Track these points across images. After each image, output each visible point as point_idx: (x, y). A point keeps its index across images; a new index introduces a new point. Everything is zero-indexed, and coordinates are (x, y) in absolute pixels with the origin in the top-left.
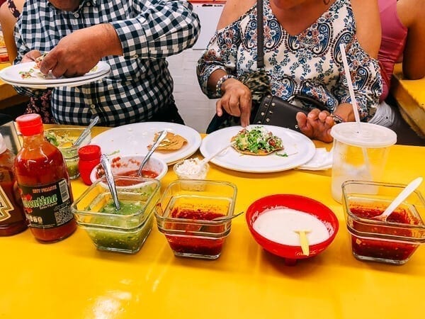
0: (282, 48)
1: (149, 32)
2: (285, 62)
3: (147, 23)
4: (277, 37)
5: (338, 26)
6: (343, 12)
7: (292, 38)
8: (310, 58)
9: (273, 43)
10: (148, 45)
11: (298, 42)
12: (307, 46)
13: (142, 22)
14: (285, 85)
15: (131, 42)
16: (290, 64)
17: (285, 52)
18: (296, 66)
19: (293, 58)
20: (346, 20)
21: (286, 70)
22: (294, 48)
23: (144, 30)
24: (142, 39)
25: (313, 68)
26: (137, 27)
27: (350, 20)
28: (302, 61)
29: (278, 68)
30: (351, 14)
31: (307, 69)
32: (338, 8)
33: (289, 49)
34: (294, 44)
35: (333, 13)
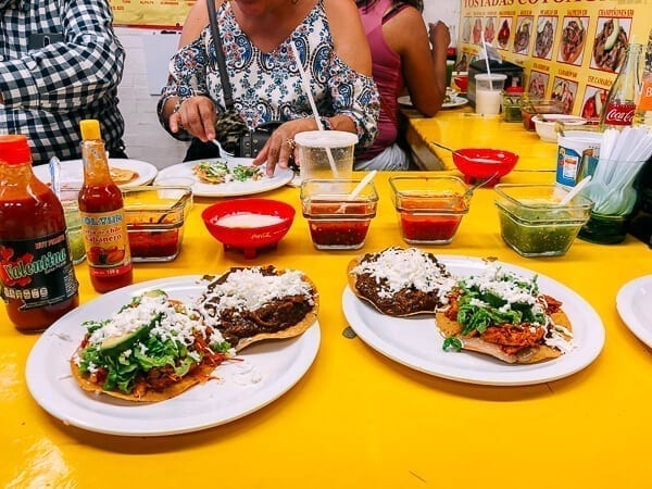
0: (254, 67)
1: (41, 82)
2: (258, 85)
3: (38, 70)
4: (247, 55)
5: (314, 40)
6: (318, 25)
7: (265, 56)
8: (286, 78)
9: (243, 62)
10: (39, 97)
11: (272, 60)
12: (282, 64)
13: (31, 68)
14: (260, 112)
15: (15, 93)
16: (265, 87)
17: (259, 73)
18: (272, 88)
19: (269, 80)
20: (322, 34)
21: (261, 92)
22: (269, 67)
23: (34, 79)
24: (32, 90)
25: (291, 89)
26: (25, 74)
27: (326, 34)
28: (279, 82)
29: (251, 91)
30: (327, 27)
31: (284, 91)
32: (313, 21)
33: (263, 69)
34: (267, 62)
35: (308, 26)
